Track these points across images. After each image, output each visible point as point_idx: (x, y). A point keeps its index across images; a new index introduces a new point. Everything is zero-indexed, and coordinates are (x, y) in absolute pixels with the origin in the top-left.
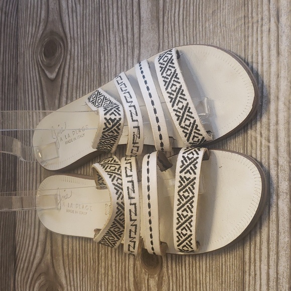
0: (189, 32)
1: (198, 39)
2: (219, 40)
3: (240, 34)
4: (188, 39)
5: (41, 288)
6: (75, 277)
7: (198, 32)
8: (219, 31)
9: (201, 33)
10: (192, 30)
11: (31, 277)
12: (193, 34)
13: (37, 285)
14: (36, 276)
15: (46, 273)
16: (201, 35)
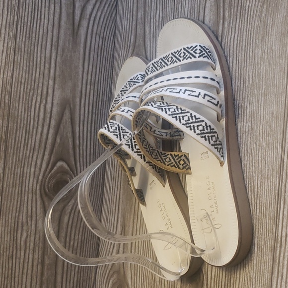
0: (241, 57)
1: (248, 64)
2: (266, 66)
3: (284, 60)
4: (240, 64)
5: (114, 284)
6: (138, 280)
7: (248, 57)
8: (266, 57)
9: (251, 58)
10: (243, 55)
11: (107, 273)
12: (244, 60)
13: (111, 281)
14: (111, 273)
15: (118, 272)
16: (251, 61)
